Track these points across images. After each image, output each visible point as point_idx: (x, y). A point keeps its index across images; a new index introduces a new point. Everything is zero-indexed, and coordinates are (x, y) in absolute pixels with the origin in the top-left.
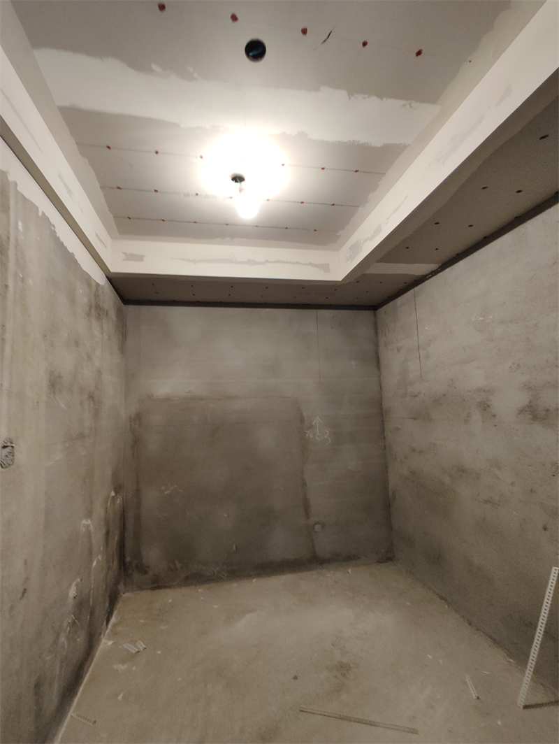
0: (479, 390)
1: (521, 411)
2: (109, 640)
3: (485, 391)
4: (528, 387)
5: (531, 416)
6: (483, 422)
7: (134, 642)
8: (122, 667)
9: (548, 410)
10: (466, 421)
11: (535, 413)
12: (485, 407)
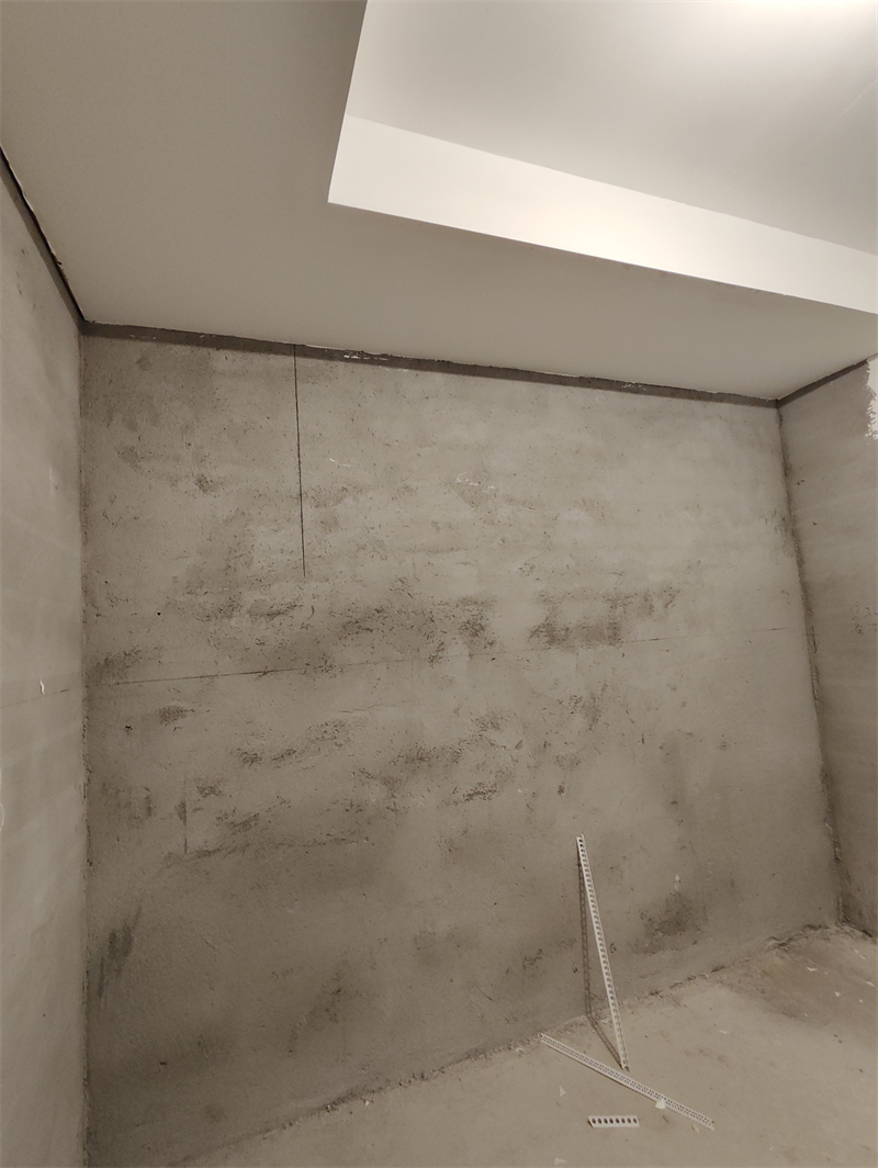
0: (465, 601)
1: (535, 632)
3: (476, 603)
4: (544, 598)
5: (547, 639)
6: (471, 656)
9: (567, 629)
10: (432, 660)
11: (551, 635)
12: (474, 629)
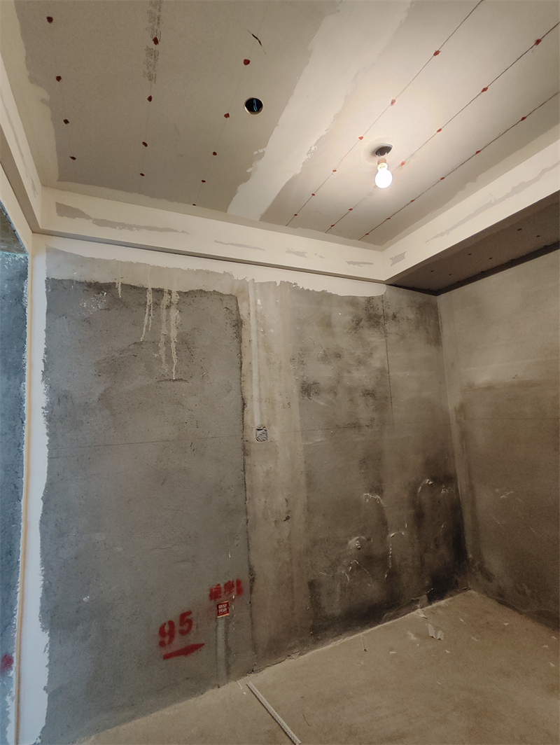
2: (424, 614)
7: (437, 629)
8: (413, 637)
